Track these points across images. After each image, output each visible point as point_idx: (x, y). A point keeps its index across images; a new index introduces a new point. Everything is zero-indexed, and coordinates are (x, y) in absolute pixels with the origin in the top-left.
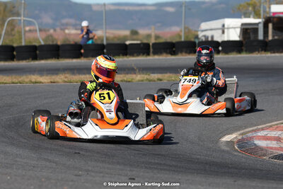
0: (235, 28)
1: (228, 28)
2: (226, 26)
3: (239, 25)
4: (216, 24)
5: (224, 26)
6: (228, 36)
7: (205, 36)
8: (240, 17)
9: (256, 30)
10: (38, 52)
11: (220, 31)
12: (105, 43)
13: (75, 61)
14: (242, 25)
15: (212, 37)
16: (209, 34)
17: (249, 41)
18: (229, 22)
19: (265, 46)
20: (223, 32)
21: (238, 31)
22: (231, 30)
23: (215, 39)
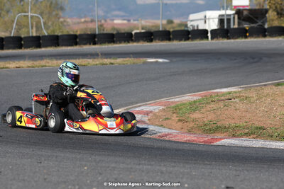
0: (213, 18)
1: (209, 19)
2: (207, 17)
3: (217, 16)
4: (200, 15)
5: (205, 17)
6: (209, 25)
7: (192, 25)
8: (220, 10)
9: (229, 20)
10: (41, 41)
11: (203, 21)
12: (97, 33)
13: (69, 48)
14: (220, 16)
15: (198, 26)
16: (195, 24)
18: (209, 14)
20: (205, 22)
21: (216, 21)
22: (211, 20)
23: (200, 28)
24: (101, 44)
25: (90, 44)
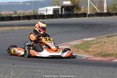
1: (49, 10)
3: (52, 9)
4: (44, 9)
5: (47, 9)
6: (49, 13)
7: (40, 13)
8: (53, 6)
9: (58, 11)
11: (46, 11)
12: (5, 16)
14: (54, 9)
15: (43, 13)
16: (42, 12)
17: (56, 14)
18: (49, 8)
19: (62, 16)
20: (47, 12)
21: (52, 11)
22: (49, 11)
24: (8, 21)
25: (3, 21)
